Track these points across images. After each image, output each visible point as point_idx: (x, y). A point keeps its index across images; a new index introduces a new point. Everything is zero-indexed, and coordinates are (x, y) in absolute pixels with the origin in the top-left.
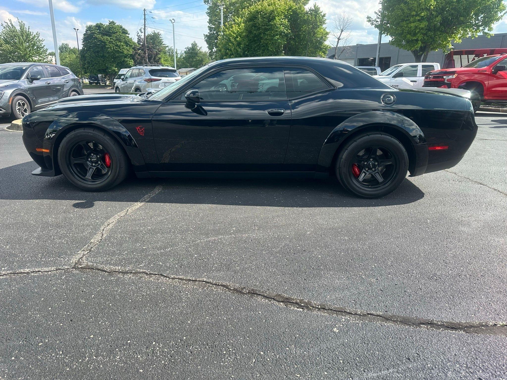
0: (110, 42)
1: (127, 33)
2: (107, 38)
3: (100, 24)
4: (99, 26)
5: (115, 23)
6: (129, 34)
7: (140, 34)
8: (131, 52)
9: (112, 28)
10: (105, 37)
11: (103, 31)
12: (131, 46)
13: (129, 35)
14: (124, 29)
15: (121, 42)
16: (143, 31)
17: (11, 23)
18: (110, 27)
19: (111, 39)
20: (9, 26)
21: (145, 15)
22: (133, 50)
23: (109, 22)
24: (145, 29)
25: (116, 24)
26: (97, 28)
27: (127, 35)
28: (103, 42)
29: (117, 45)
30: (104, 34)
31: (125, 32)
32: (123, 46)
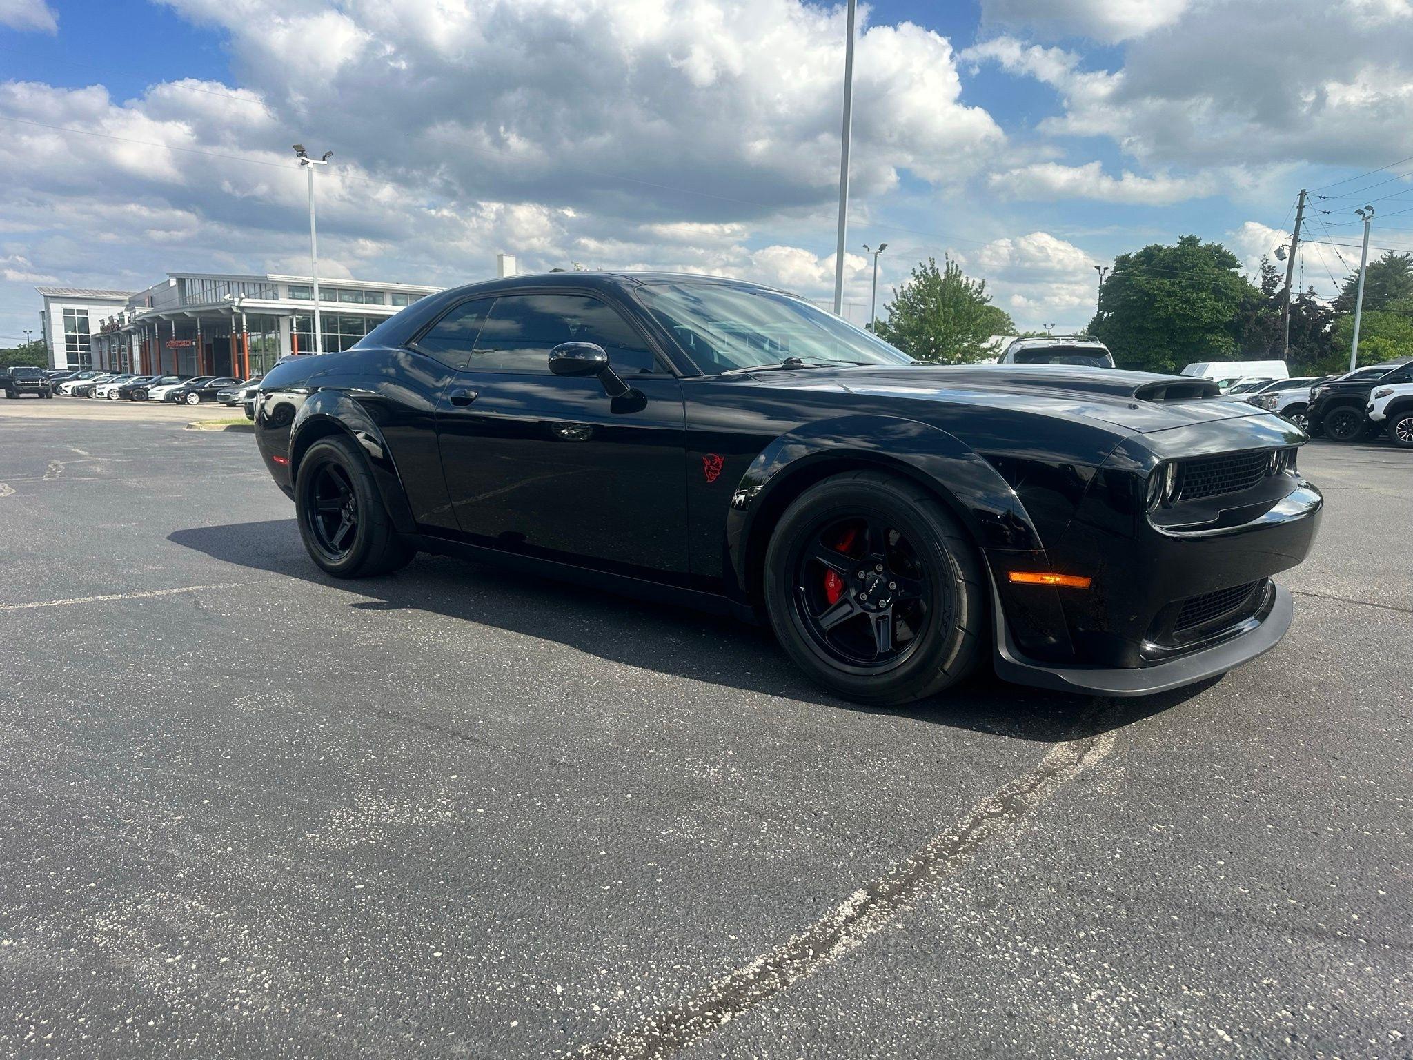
0: (1169, 294)
1: (1234, 265)
2: (1162, 284)
3: (1155, 248)
4: (1149, 255)
5: (1199, 241)
6: (1238, 267)
7: (1273, 260)
8: (1228, 316)
9: (1184, 255)
10: (1156, 282)
11: (1156, 267)
12: (1233, 298)
13: (1238, 270)
14: (1225, 255)
15: (1201, 290)
16: (1287, 252)
17: (933, 266)
18: (1178, 254)
19: (1173, 284)
20: (927, 274)
21: (1301, 207)
22: (1238, 311)
23: (1180, 240)
24: (1293, 249)
25: (1201, 244)
26: (1142, 259)
27: (1233, 270)
28: (1146, 294)
29: (1187, 301)
30: (1156, 274)
31: (1227, 261)
32: (1204, 300)
